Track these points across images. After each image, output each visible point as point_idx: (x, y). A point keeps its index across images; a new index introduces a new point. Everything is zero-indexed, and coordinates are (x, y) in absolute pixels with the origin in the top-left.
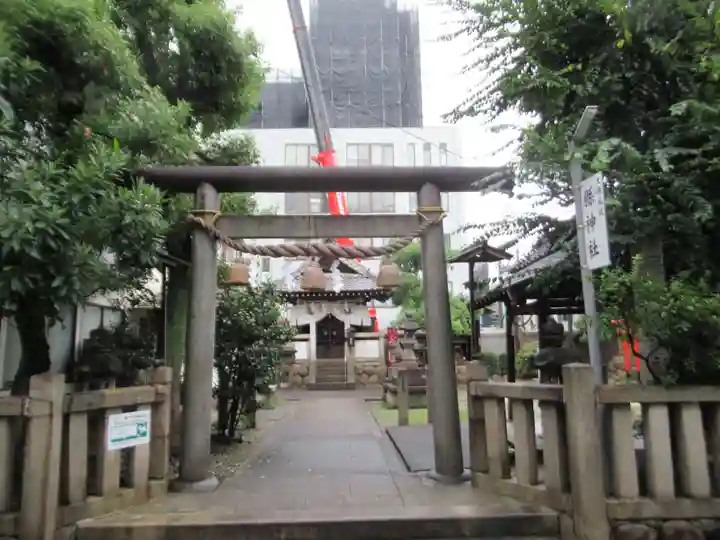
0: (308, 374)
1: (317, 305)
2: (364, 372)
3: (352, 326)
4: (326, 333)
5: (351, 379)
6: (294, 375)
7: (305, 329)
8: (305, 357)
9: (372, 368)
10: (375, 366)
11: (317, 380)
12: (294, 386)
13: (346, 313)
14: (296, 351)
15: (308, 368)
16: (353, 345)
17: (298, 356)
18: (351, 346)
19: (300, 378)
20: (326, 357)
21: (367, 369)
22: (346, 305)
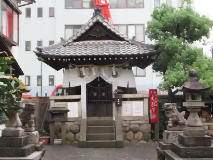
0: (79, 131)
1: (88, 69)
2: (131, 130)
3: (119, 88)
4: (95, 94)
5: (120, 138)
6: (67, 132)
7: (77, 90)
8: (76, 116)
9: (137, 126)
10: (140, 124)
11: (88, 138)
12: (67, 142)
13: (114, 76)
14: (69, 111)
15: (79, 125)
16: (121, 105)
17: (70, 115)
18: (119, 106)
19: (73, 135)
20: (95, 115)
21: (132, 126)
22: (113, 68)
